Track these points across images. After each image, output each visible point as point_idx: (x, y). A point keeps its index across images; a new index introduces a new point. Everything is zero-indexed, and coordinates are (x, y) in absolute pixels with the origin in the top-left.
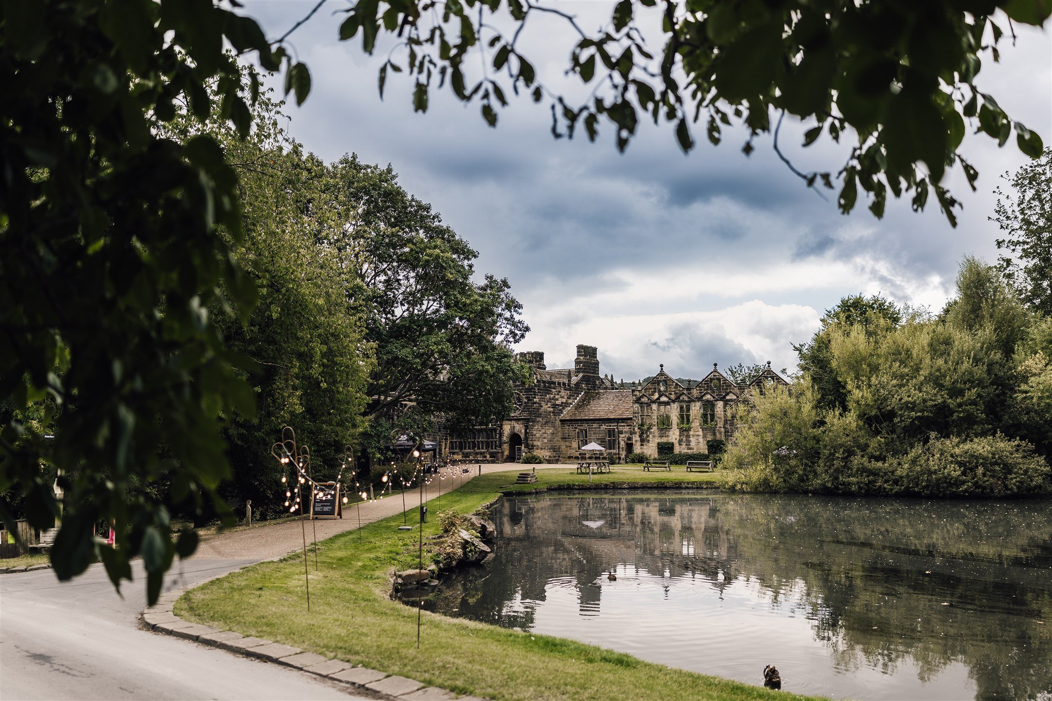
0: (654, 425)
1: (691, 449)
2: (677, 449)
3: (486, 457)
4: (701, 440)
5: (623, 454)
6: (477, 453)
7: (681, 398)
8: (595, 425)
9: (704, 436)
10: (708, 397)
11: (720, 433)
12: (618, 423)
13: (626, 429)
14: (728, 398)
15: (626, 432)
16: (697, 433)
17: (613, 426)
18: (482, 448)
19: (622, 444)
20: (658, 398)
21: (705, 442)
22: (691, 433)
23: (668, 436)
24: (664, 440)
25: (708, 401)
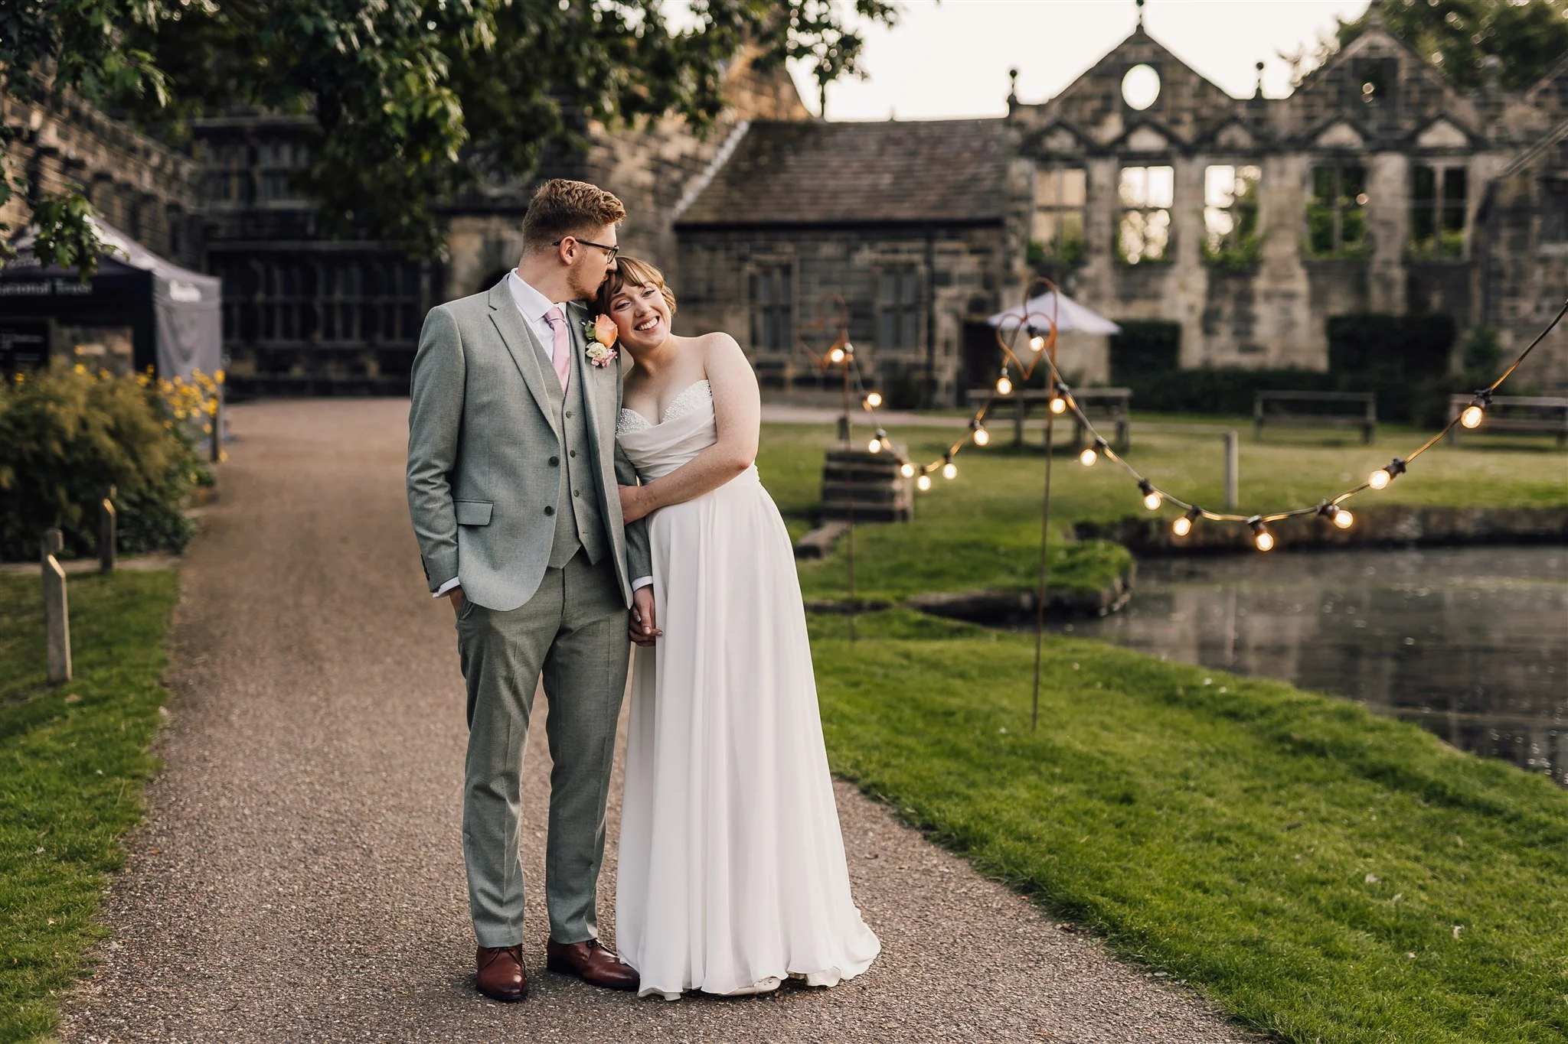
0: (1099, 251)
1: (1252, 349)
2: (1194, 352)
3: (361, 369)
4: (1301, 313)
5: (948, 369)
6: (323, 356)
7: (1224, 138)
8: (829, 249)
9: (1317, 299)
10: (1343, 135)
11: (1387, 285)
12: (930, 239)
13: (968, 264)
14: (1428, 139)
15: (965, 279)
16: (1286, 286)
17: (910, 252)
18: (347, 334)
19: (947, 326)
20: (1123, 139)
21: (1319, 324)
22: (1261, 284)
23: (1156, 296)
24: (1139, 311)
25: (1339, 152)
